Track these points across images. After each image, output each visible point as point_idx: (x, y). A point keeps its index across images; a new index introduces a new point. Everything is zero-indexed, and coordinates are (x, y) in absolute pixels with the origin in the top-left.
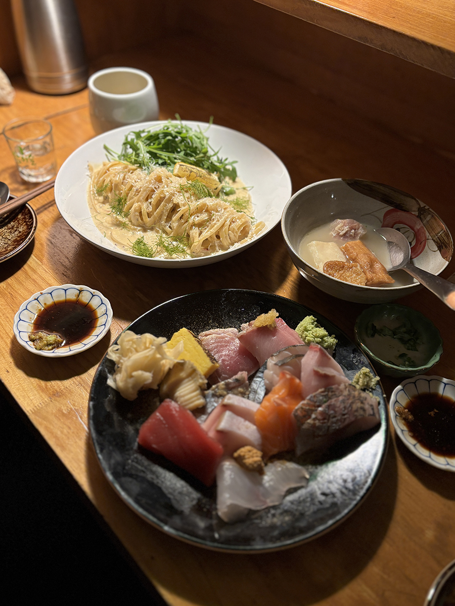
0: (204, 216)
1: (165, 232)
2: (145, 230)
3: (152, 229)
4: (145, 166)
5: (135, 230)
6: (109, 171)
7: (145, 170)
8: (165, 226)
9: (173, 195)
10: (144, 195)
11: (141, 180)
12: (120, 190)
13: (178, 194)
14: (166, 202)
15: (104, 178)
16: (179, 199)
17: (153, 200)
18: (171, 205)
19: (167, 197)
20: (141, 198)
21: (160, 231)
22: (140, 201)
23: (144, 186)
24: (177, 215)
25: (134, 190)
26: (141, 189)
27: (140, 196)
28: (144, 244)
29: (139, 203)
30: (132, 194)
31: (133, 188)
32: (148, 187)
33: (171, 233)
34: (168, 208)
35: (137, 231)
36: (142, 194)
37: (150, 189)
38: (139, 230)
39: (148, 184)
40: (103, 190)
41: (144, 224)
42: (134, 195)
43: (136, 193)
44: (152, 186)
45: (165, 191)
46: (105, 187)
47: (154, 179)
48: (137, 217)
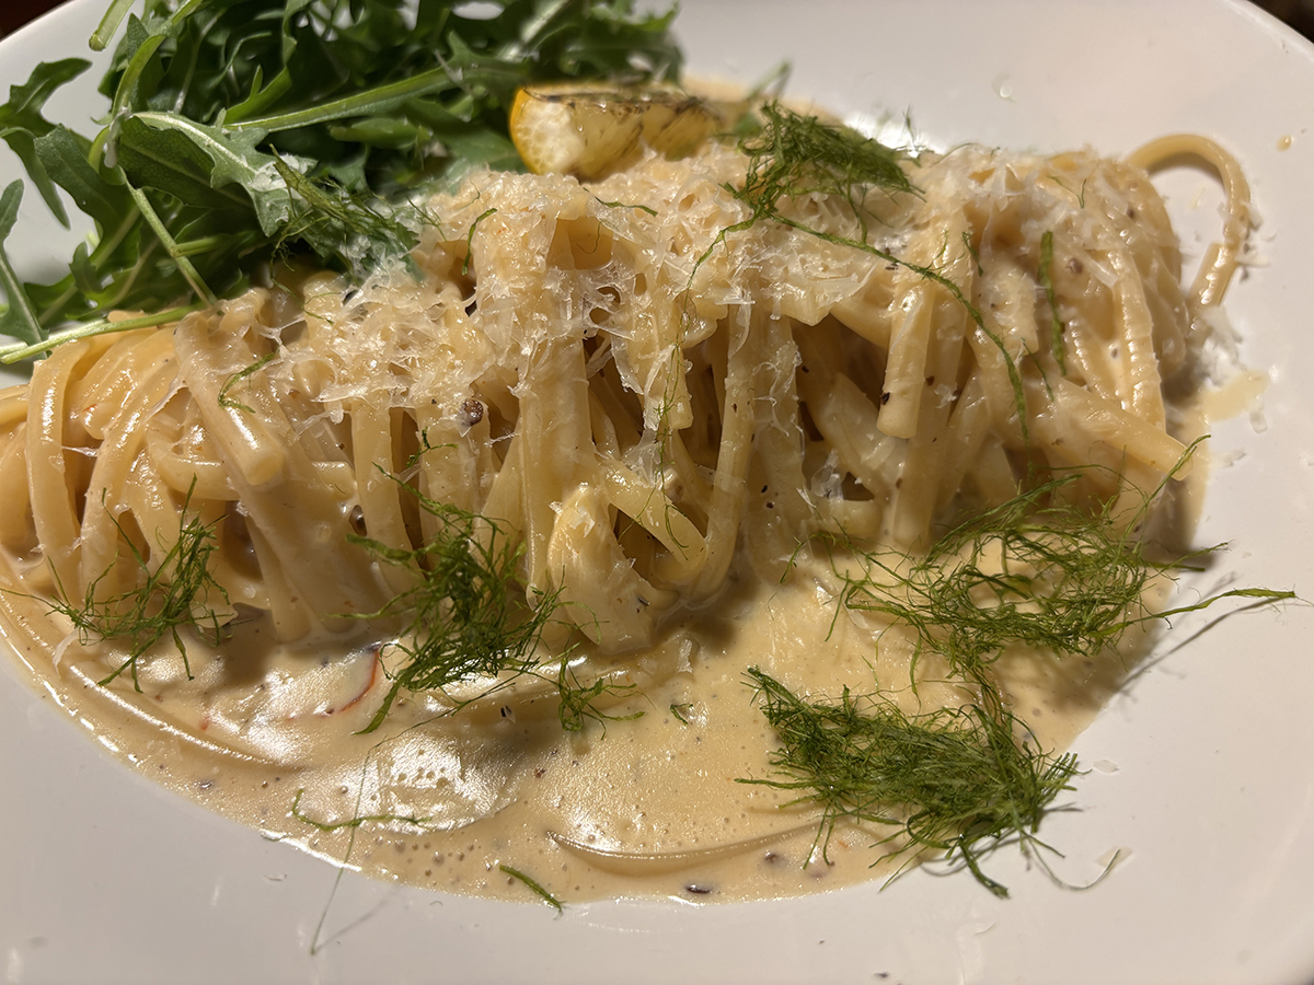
8: (817, 509)
13: (778, 253)
14: (746, 356)
16: (815, 280)
17: (663, 406)
20: (566, 449)
22: (578, 473)
23: (527, 350)
24: (891, 386)
25: (455, 435)
26: (521, 389)
27: (549, 443)
28: (833, 719)
29: (582, 490)
30: (454, 477)
31: (426, 424)
32: (558, 345)
33: (878, 520)
34: (787, 388)
35: (687, 667)
36: (548, 418)
37: (578, 347)
38: (693, 659)
39: (543, 325)
40: (188, 596)
41: (677, 593)
42: (480, 470)
43: (489, 443)
44: (572, 322)
45: (704, 289)
46: (182, 573)
47: (550, 262)
48: (633, 586)
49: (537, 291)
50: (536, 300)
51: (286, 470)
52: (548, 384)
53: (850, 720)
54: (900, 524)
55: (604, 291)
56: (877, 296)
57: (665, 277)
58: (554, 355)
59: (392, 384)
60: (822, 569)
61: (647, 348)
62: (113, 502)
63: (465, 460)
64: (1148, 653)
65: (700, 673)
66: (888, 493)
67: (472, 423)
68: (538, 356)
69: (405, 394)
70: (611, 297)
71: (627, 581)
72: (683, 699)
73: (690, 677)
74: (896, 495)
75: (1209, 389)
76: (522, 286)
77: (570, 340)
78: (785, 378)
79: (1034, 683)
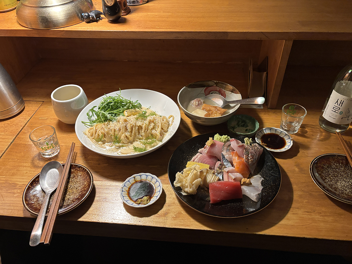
0: (152, 124)
1: (140, 139)
2: (132, 143)
3: (134, 141)
5: (128, 145)
7: (114, 121)
8: (139, 137)
9: (135, 123)
10: (124, 130)
12: (110, 134)
13: (137, 122)
14: (134, 127)
16: (139, 123)
17: (129, 130)
18: (137, 128)
19: (134, 125)
20: (123, 131)
21: (138, 140)
22: (124, 133)
23: (121, 126)
25: (117, 131)
28: (137, 148)
46: (101, 137)
47: (124, 121)
51: (108, 132)
57: (130, 123)
62: (98, 133)
69: (115, 128)
70: (127, 124)
71: (126, 139)
74: (144, 136)
76: (122, 123)
77: (124, 126)
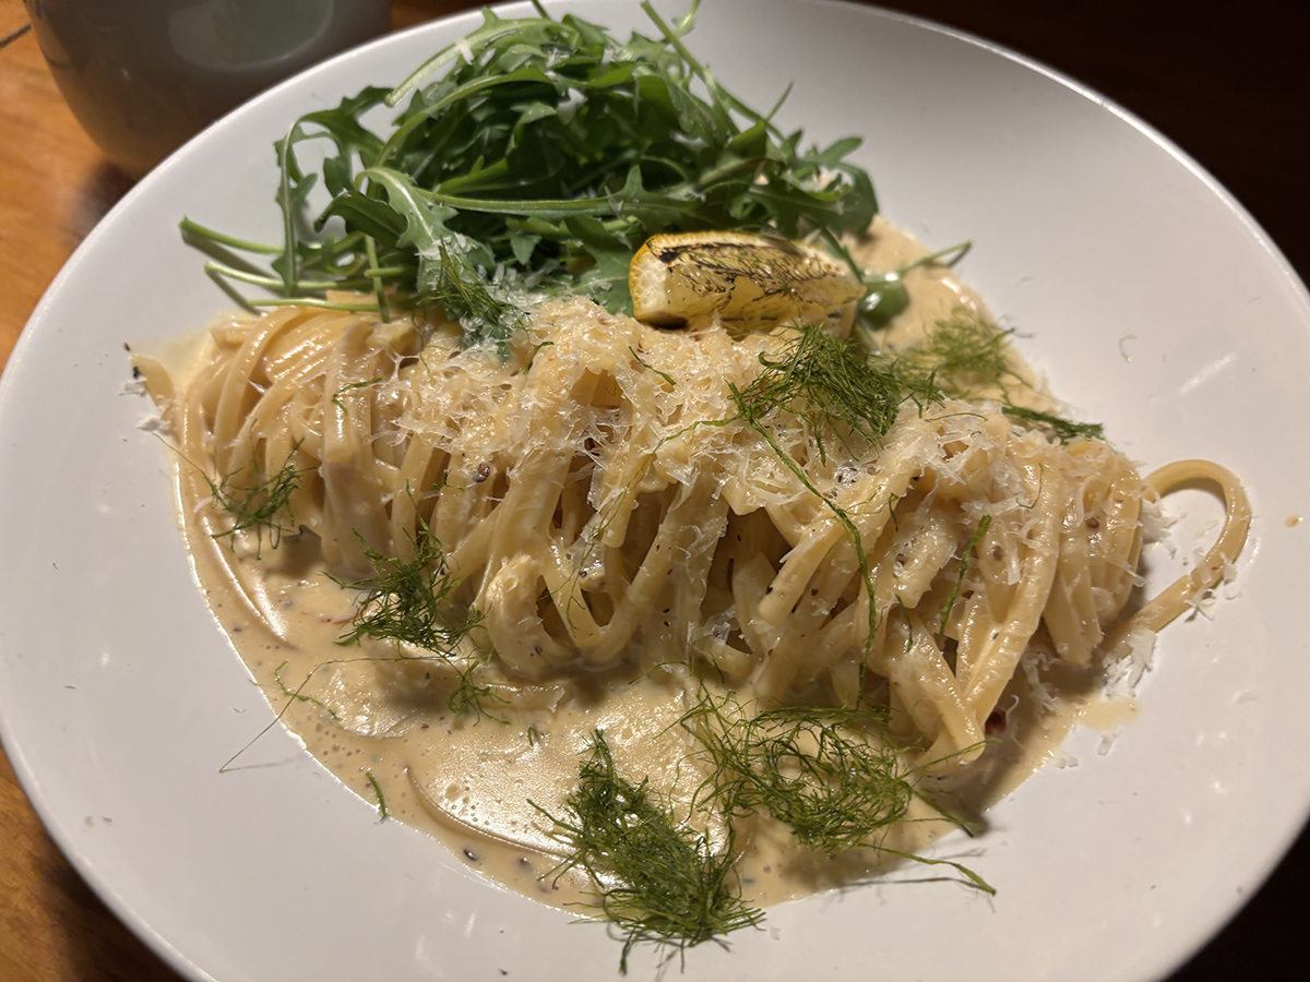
1: (706, 670)
4: (469, 316)
6: (266, 384)
7: (477, 336)
8: (704, 642)
9: (713, 467)
10: (540, 503)
11: (481, 407)
12: (371, 493)
13: (739, 452)
14: (681, 516)
15: (251, 436)
18: (714, 528)
20: (527, 526)
22: (528, 546)
23: (526, 451)
24: (777, 585)
25: (465, 482)
26: (513, 474)
27: (517, 518)
28: (625, 795)
29: (524, 559)
30: (455, 510)
31: (452, 469)
32: (551, 454)
33: (749, 670)
34: (704, 548)
35: (553, 708)
36: (523, 500)
37: (565, 461)
38: (562, 704)
39: (545, 438)
40: (273, 509)
41: (577, 653)
42: (473, 512)
43: (485, 498)
44: (570, 443)
45: (664, 460)
46: (276, 493)
47: (572, 396)
48: (534, 637)
49: (553, 412)
50: (548, 419)
51: (353, 460)
52: (534, 478)
53: (637, 802)
54: (760, 681)
55: (601, 428)
56: (801, 514)
57: (644, 438)
58: (545, 459)
59: (441, 431)
60: (692, 686)
61: (613, 481)
62: (259, 429)
63: (466, 502)
64: (883, 873)
65: (563, 714)
66: (763, 656)
67: (479, 481)
68: (532, 457)
69: (449, 441)
70: (604, 435)
71: (530, 632)
72: (541, 727)
73: (555, 716)
74: (767, 659)
75: (1100, 698)
76: (541, 405)
77: (562, 454)
78: (706, 542)
79: (782, 847)
